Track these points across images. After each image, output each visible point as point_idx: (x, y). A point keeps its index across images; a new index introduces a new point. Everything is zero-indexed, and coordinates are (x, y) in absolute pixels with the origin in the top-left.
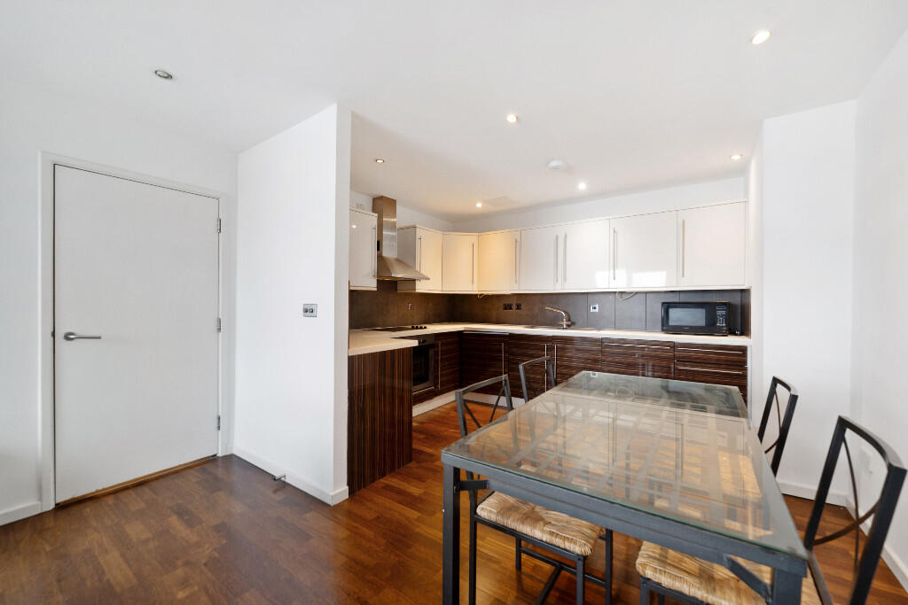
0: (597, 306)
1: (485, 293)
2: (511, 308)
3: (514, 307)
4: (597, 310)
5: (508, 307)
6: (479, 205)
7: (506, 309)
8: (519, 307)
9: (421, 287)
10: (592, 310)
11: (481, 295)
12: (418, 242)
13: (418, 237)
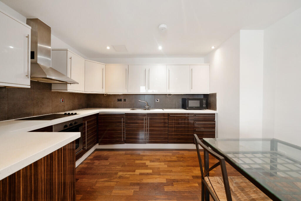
0: (158, 100)
1: (109, 93)
2: (122, 101)
3: (123, 100)
4: (158, 101)
5: (120, 100)
6: (108, 48)
7: (118, 101)
8: (125, 100)
9: (71, 89)
10: (156, 101)
11: (106, 94)
12: (69, 60)
13: (69, 56)
